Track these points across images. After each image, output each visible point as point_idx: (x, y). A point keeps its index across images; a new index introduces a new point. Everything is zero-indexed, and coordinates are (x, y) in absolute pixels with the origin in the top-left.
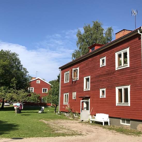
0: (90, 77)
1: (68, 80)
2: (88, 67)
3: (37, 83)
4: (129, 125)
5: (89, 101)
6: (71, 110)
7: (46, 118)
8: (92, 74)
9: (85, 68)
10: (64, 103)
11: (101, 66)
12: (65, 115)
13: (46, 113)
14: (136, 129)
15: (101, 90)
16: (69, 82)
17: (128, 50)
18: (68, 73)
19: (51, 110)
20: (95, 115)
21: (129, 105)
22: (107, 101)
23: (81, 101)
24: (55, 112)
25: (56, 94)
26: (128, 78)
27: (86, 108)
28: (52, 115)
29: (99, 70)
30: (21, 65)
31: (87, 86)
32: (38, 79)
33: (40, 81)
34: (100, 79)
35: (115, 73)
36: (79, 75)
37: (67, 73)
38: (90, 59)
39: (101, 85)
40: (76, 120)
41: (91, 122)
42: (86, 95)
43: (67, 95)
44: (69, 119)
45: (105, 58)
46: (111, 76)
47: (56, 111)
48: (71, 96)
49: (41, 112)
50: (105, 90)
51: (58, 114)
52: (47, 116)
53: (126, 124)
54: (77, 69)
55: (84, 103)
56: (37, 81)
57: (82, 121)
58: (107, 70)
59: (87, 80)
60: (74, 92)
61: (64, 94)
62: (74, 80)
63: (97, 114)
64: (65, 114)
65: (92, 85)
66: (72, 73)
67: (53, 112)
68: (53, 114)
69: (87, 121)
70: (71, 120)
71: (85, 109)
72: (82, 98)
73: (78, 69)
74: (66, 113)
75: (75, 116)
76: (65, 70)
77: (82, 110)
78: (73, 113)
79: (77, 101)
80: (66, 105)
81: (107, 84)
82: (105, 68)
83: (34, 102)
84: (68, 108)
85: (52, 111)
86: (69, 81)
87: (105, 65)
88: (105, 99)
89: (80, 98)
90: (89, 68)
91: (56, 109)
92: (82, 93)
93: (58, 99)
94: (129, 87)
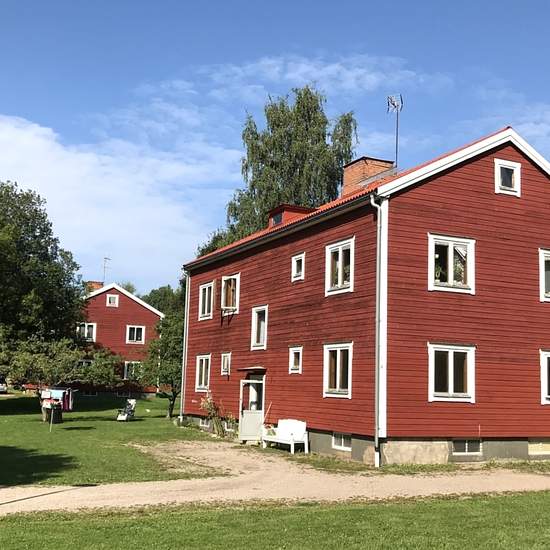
0: (266, 308)
1: (209, 311)
2: (263, 277)
3: (108, 304)
4: (349, 449)
5: (263, 382)
6: (217, 409)
7: (141, 437)
8: (272, 301)
9: (255, 279)
10: (197, 386)
11: (293, 280)
12: (198, 427)
13: (140, 419)
14: (362, 460)
15: (292, 351)
16: (211, 317)
17: (351, 243)
18: (210, 288)
19: (157, 408)
20: (276, 426)
21: (349, 396)
22: (303, 384)
23: (243, 382)
24: (171, 416)
25: (174, 356)
26: (350, 323)
27: (256, 403)
28: (162, 427)
29: (288, 289)
30: (53, 237)
31: (259, 337)
32: (112, 291)
33: (117, 296)
34: (289, 317)
35: (324, 305)
36: (241, 298)
37: (206, 286)
38: (268, 253)
39: (291, 335)
40: (229, 441)
41: (265, 445)
42: (256, 364)
43: (207, 360)
44: (208, 440)
45: (303, 256)
46: (315, 313)
47: (174, 412)
48: (217, 362)
49: (124, 418)
50: (300, 349)
51: (179, 424)
52: (146, 430)
53: (343, 448)
54: (235, 280)
55: (251, 388)
56: (108, 296)
57: (245, 442)
58: (308, 294)
59: (261, 315)
60: (227, 351)
61: (198, 358)
62: (227, 314)
63: (281, 423)
64: (200, 422)
65: (272, 333)
66: (219, 289)
67: (165, 416)
68: (164, 424)
69: (256, 443)
70: (214, 440)
71: (254, 407)
72: (245, 373)
73: (237, 277)
74: (203, 418)
75: (227, 430)
76: (200, 276)
77: (243, 409)
78: (223, 419)
79: (232, 383)
80: (203, 395)
81: (307, 334)
82: (304, 285)
83: (103, 383)
84: (206, 403)
85: (159, 412)
86: (211, 314)
87: (302, 277)
88: (301, 378)
89: (241, 373)
90: (266, 281)
91: (172, 407)
92: (246, 357)
93: (180, 371)
94: (350, 347)
